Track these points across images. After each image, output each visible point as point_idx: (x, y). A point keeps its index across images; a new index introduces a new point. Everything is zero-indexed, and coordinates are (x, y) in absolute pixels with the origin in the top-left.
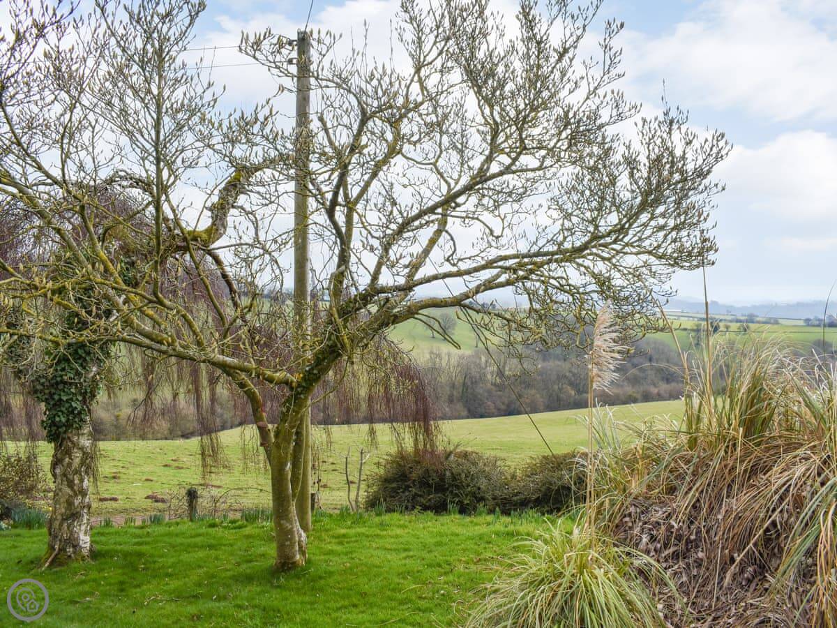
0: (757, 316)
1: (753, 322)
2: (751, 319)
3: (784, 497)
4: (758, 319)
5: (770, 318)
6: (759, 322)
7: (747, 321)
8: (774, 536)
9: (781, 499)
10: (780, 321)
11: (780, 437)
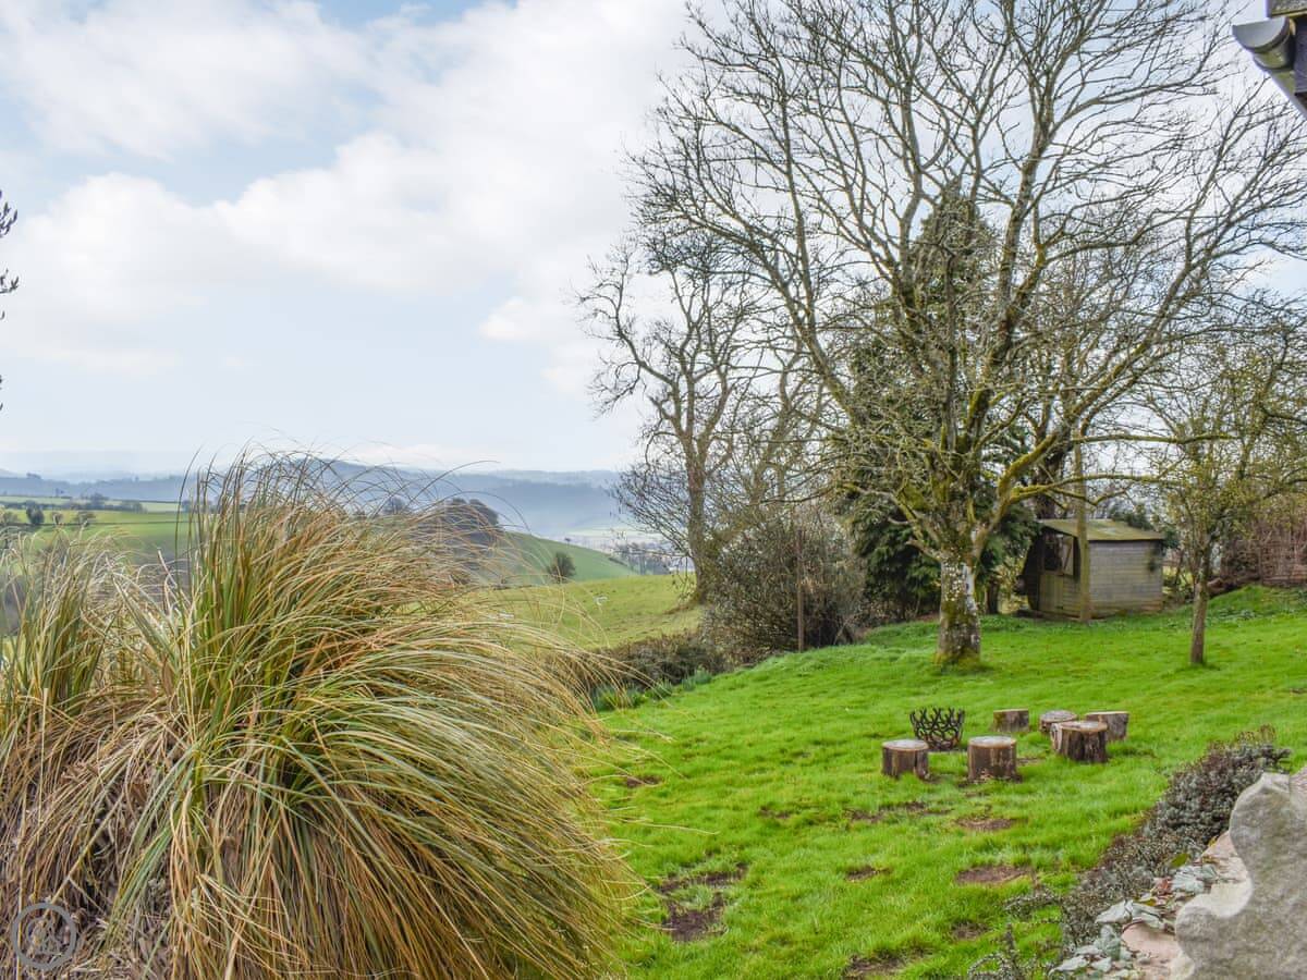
0: (107, 499)
1: (99, 508)
2: (97, 503)
3: (117, 791)
4: (108, 503)
5: (128, 501)
6: (110, 508)
7: (88, 507)
8: (106, 856)
9: (114, 794)
10: (144, 505)
11: (112, 695)
